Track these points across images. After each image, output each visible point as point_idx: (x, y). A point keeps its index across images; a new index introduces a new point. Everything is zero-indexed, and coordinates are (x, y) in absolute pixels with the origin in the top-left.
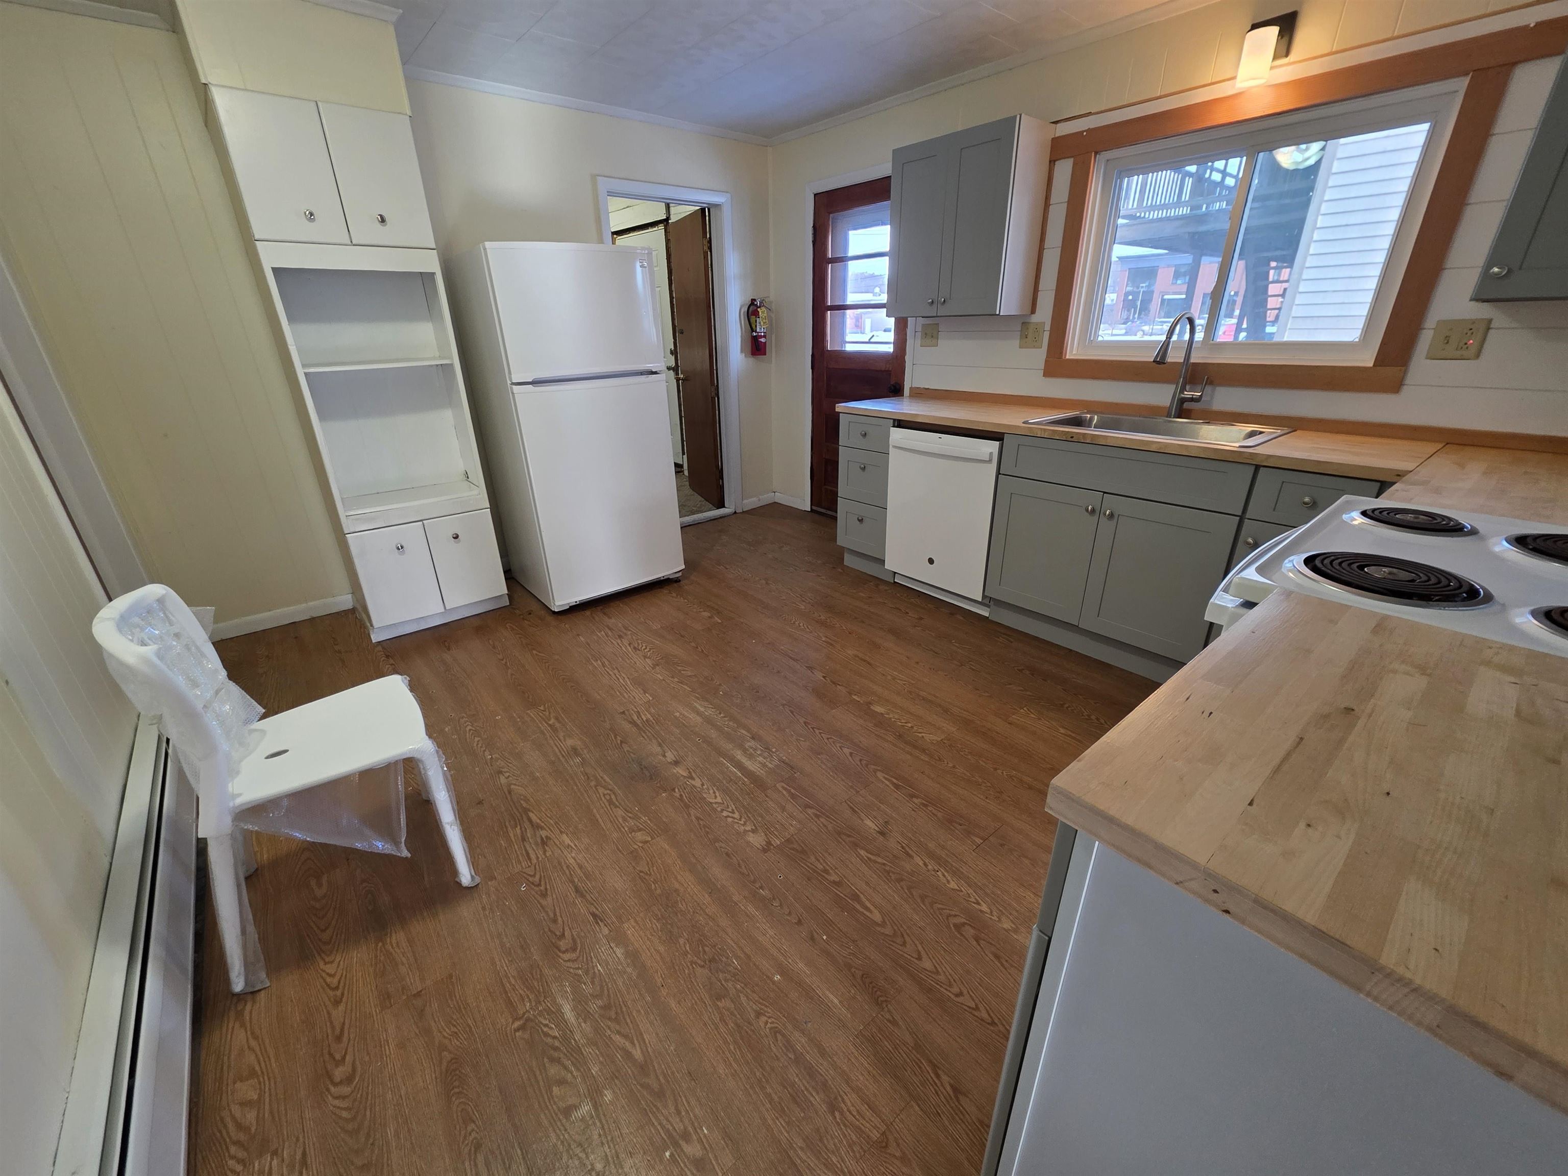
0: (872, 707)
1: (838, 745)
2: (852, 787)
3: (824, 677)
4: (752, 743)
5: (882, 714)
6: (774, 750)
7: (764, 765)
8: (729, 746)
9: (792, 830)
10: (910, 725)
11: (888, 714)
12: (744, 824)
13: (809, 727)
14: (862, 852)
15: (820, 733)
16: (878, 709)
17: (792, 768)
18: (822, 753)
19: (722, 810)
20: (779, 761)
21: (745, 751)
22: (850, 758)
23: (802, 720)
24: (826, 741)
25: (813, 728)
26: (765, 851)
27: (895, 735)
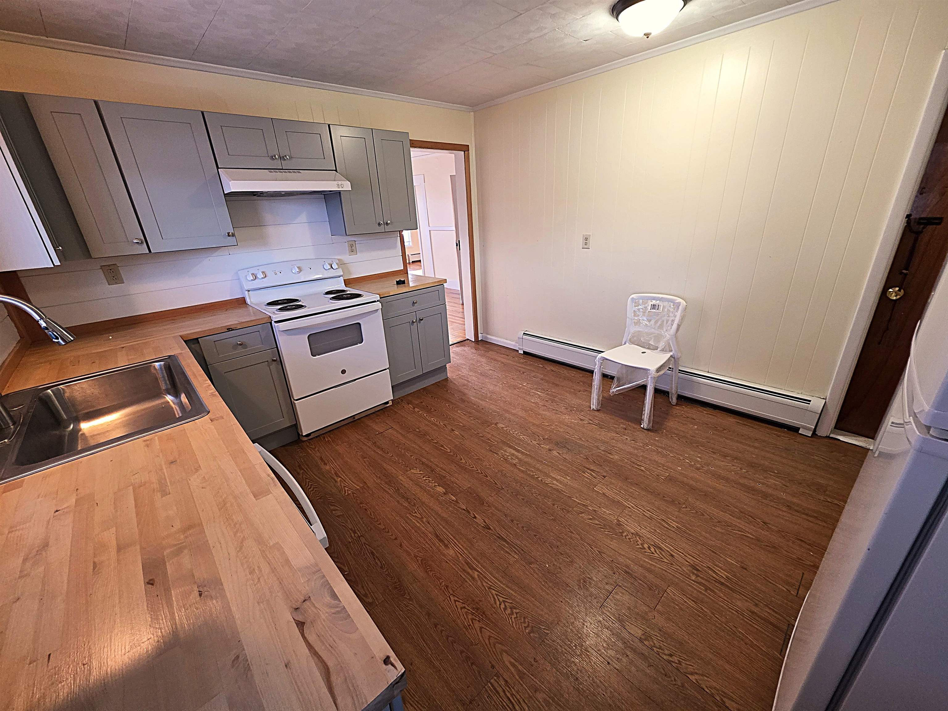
0: (444, 491)
1: (468, 464)
2: (463, 445)
3: (475, 517)
4: (514, 462)
5: (439, 486)
6: (502, 459)
7: (505, 451)
8: (526, 460)
9: (488, 429)
10: (424, 478)
11: (435, 486)
12: (507, 430)
13: (484, 474)
14: (461, 425)
15: (477, 470)
16: (440, 489)
17: (491, 451)
18: (476, 459)
19: (518, 433)
20: (498, 454)
21: (517, 458)
22: (462, 457)
23: (489, 478)
24: (474, 466)
25: (482, 473)
26: (497, 423)
27: (435, 472)
